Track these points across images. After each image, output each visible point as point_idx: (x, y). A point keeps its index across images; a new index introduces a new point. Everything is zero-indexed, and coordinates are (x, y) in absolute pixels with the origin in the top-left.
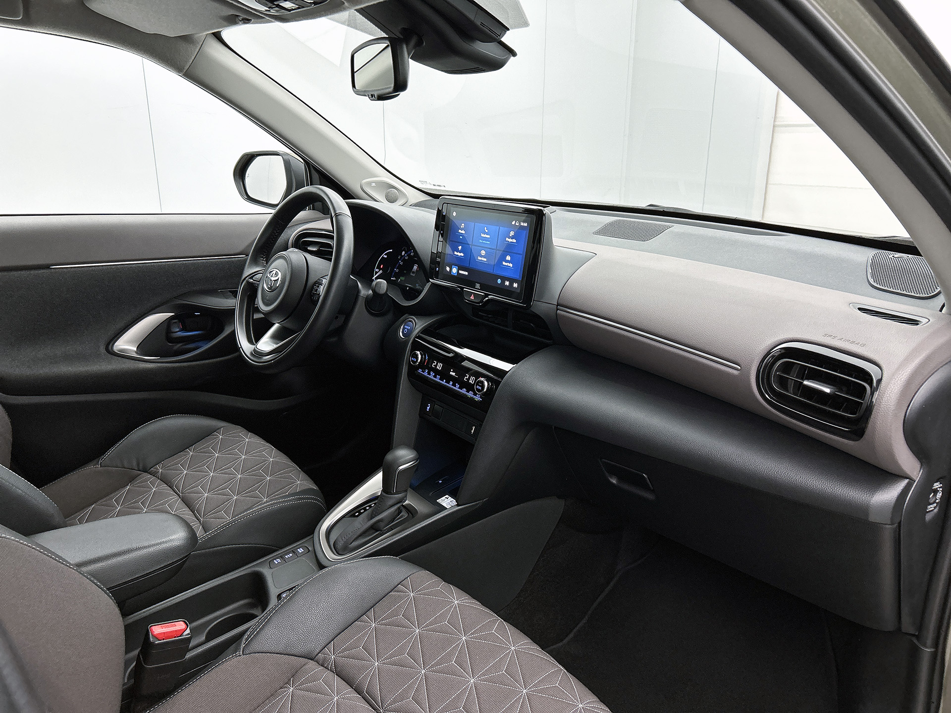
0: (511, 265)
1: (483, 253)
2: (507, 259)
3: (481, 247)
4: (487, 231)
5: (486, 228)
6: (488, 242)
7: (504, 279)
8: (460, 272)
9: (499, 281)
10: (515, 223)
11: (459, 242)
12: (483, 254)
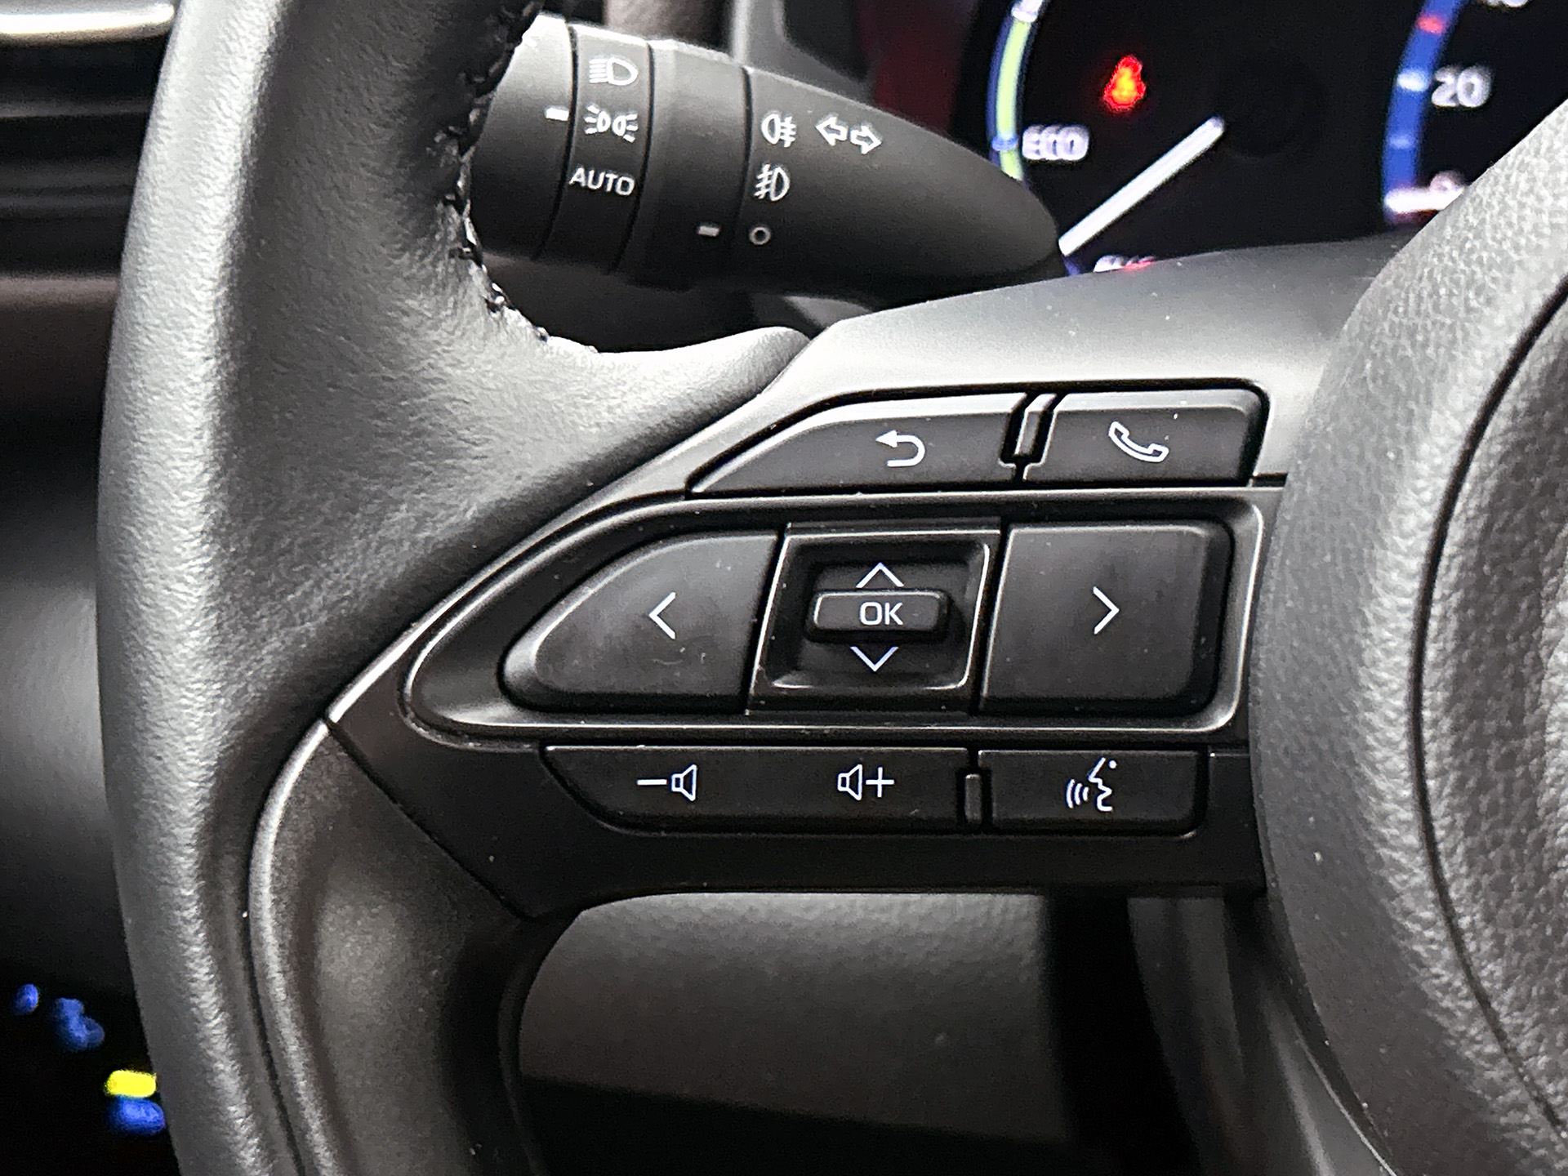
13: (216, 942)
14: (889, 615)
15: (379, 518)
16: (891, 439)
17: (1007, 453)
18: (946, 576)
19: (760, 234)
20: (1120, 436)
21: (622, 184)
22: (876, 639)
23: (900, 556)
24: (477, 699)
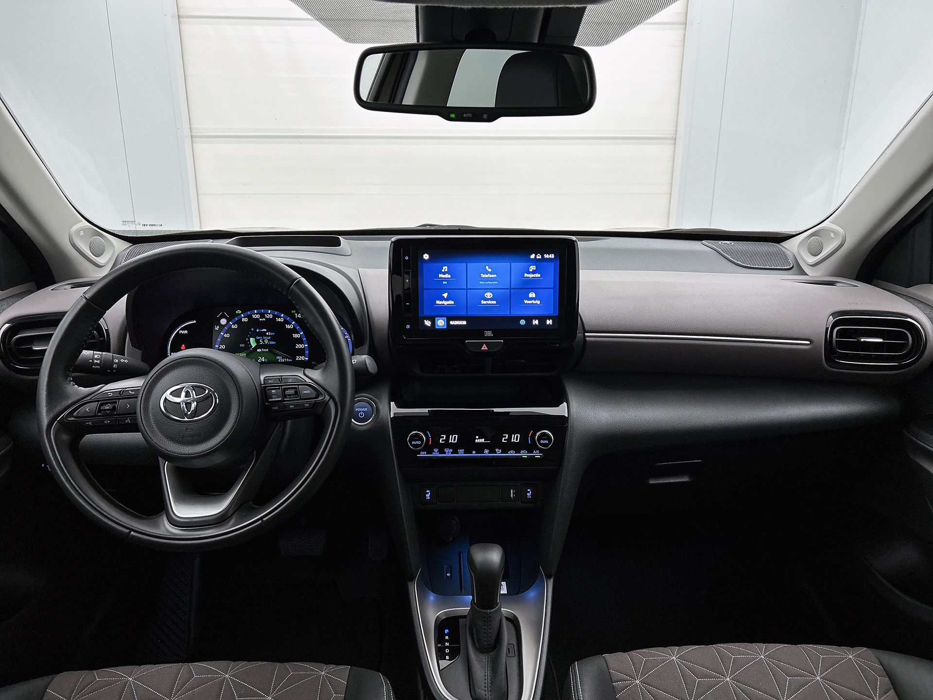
0: (539, 302)
1: (489, 295)
2: (530, 296)
3: (483, 289)
4: (490, 270)
5: (487, 267)
6: (494, 283)
7: (529, 319)
8: (452, 323)
9: (523, 322)
10: (536, 257)
11: (443, 289)
12: (489, 297)
13: (47, 439)
14: (108, 408)
15: (61, 404)
16: (109, 394)
17: (120, 394)
18: (114, 405)
19: (114, 371)
20: (130, 392)
21: (99, 367)
22: (108, 410)
23: (110, 403)
24: (71, 418)
